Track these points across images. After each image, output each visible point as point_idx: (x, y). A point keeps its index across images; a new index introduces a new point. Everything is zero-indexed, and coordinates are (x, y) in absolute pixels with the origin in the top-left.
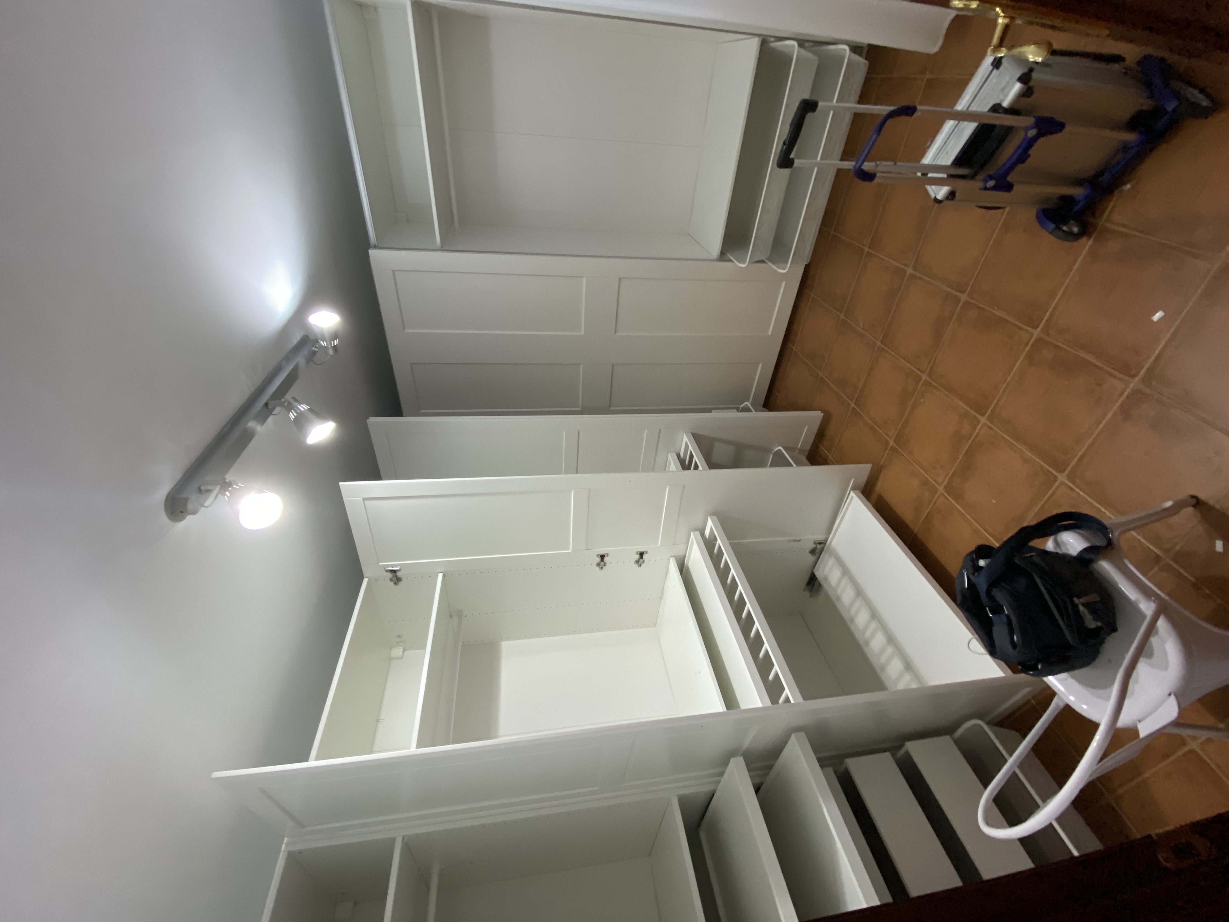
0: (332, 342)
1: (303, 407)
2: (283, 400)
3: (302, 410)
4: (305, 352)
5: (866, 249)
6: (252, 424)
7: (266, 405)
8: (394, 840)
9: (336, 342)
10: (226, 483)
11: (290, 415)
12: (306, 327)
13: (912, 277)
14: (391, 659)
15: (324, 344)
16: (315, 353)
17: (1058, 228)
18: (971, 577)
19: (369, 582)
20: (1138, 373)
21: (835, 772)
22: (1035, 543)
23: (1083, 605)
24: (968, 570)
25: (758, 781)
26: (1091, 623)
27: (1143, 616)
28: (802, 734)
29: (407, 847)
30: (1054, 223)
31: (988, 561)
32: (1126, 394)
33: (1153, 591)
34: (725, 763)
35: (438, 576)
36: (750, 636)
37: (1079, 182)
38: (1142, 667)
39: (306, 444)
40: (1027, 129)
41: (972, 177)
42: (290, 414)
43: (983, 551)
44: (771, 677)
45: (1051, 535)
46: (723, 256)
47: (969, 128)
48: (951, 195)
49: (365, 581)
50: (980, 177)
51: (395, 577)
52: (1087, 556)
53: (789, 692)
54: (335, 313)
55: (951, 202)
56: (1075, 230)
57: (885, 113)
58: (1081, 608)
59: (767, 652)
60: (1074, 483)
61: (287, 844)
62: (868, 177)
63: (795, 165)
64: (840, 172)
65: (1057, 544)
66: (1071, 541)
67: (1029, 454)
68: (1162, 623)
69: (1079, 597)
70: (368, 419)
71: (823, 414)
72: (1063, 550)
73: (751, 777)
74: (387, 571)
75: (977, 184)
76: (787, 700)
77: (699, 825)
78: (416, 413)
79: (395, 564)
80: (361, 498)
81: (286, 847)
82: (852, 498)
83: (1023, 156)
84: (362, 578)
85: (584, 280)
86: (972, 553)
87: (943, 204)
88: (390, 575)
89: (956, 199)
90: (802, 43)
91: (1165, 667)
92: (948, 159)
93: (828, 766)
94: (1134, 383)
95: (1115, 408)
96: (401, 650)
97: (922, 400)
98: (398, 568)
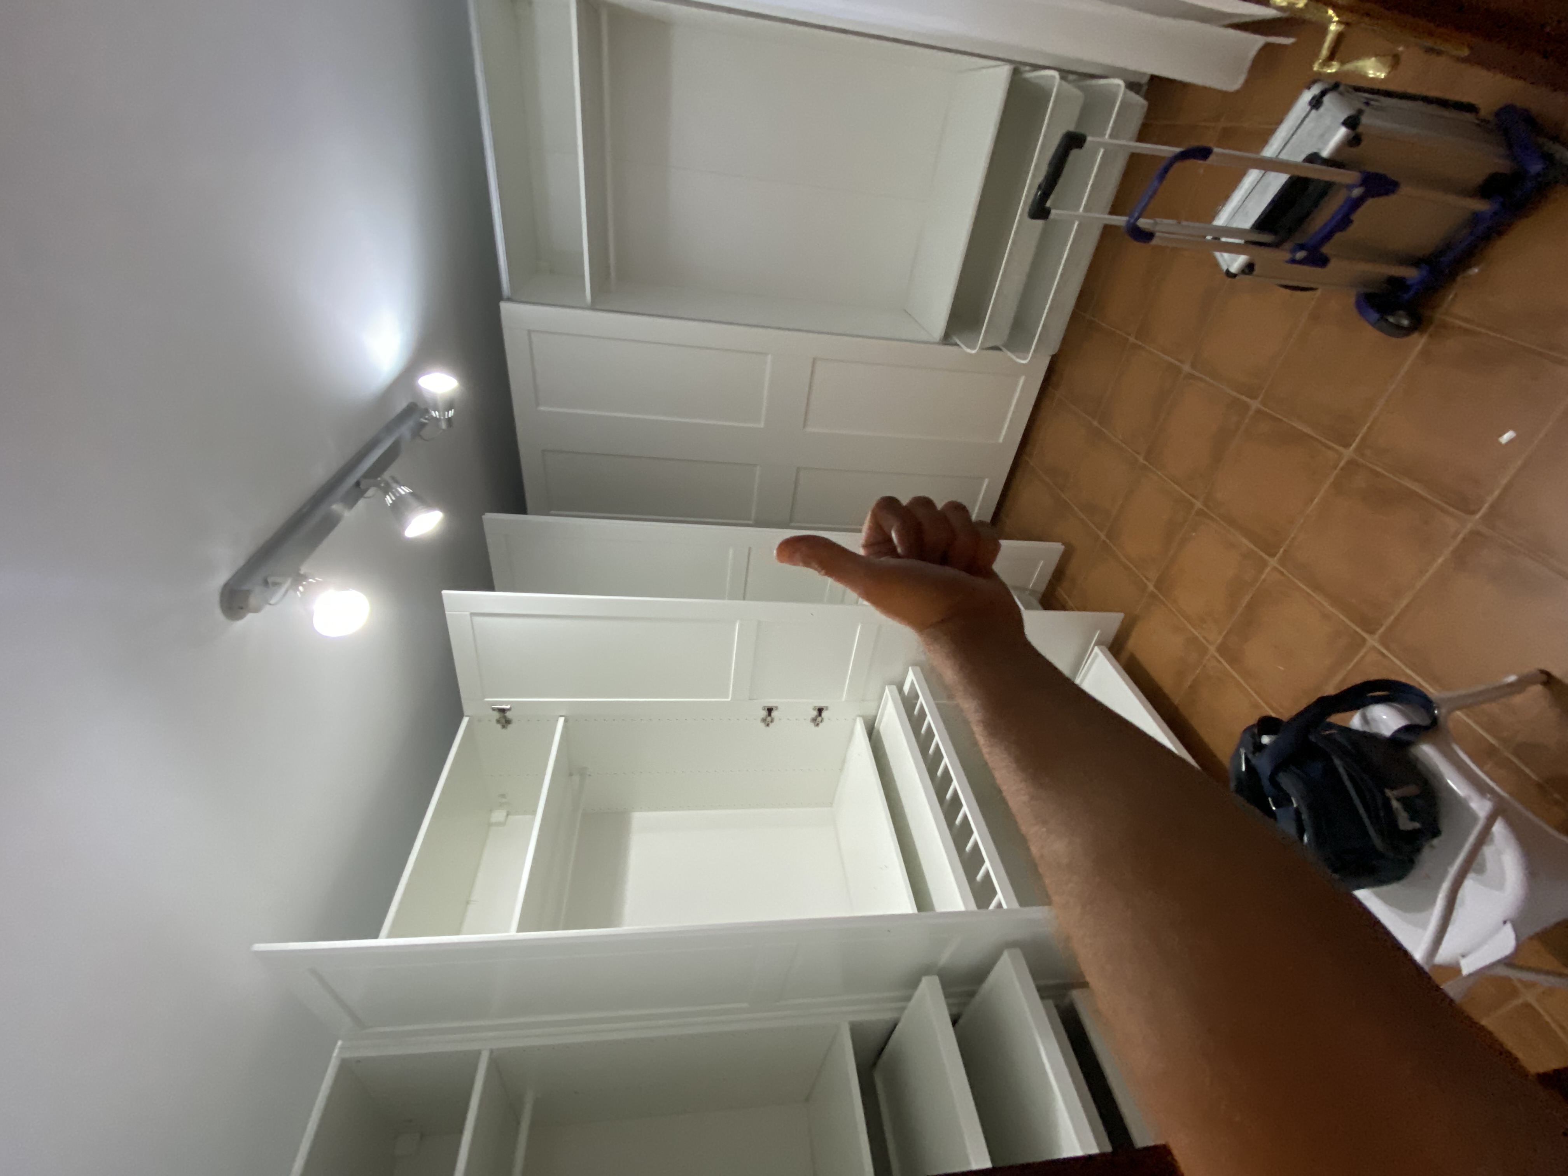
0: (446, 413)
1: (404, 490)
2: (379, 479)
3: (403, 493)
4: (410, 423)
5: (1132, 339)
6: (336, 507)
7: (358, 484)
8: (478, 1053)
9: (451, 413)
10: (299, 575)
11: (386, 499)
12: (416, 391)
13: (1190, 376)
14: (490, 825)
15: (435, 414)
16: (423, 425)
17: (1383, 319)
18: (1250, 756)
19: (469, 722)
20: (1479, 509)
21: (1057, 1006)
22: (1336, 719)
23: (1398, 799)
24: (1246, 748)
25: (955, 1010)
26: (1406, 823)
27: (1474, 818)
28: (1018, 952)
29: (497, 1065)
30: (1378, 311)
31: (1273, 737)
32: (1461, 536)
33: (1488, 785)
34: (913, 983)
35: (558, 720)
36: (955, 822)
37: (1416, 262)
38: (1470, 885)
39: (404, 537)
40: (1350, 187)
41: (1276, 245)
42: (386, 497)
43: (1267, 724)
44: (979, 877)
45: (1358, 708)
46: (947, 338)
47: (1277, 181)
48: (1249, 268)
49: (465, 721)
50: (1288, 245)
51: (504, 718)
52: (1405, 737)
53: (1003, 897)
54: (451, 376)
55: (1247, 277)
56: (1405, 322)
57: (1170, 155)
58: (1395, 804)
59: (976, 845)
60: (1387, 648)
61: (341, 1048)
62: (1146, 236)
63: (1052, 216)
64: (1108, 231)
65: (1365, 720)
66: (1385, 717)
67: (1330, 609)
68: (1499, 828)
69: (1392, 789)
70: (484, 514)
71: (1063, 547)
72: (1374, 729)
73: (949, 1006)
74: (494, 709)
75: (1283, 255)
76: (1000, 905)
77: (874, 1064)
78: (545, 511)
79: (504, 702)
80: (468, 613)
81: (340, 1052)
82: (1096, 655)
83: (1344, 221)
84: (461, 716)
85: (769, 357)
86: (1253, 726)
87: (1237, 278)
88: (497, 715)
89: (1255, 273)
90: (1065, 74)
91: (1500, 885)
92: (1247, 222)
93: (1048, 997)
94: (1473, 522)
95: (1447, 552)
96: (505, 814)
97: (1194, 534)
98: (508, 707)
